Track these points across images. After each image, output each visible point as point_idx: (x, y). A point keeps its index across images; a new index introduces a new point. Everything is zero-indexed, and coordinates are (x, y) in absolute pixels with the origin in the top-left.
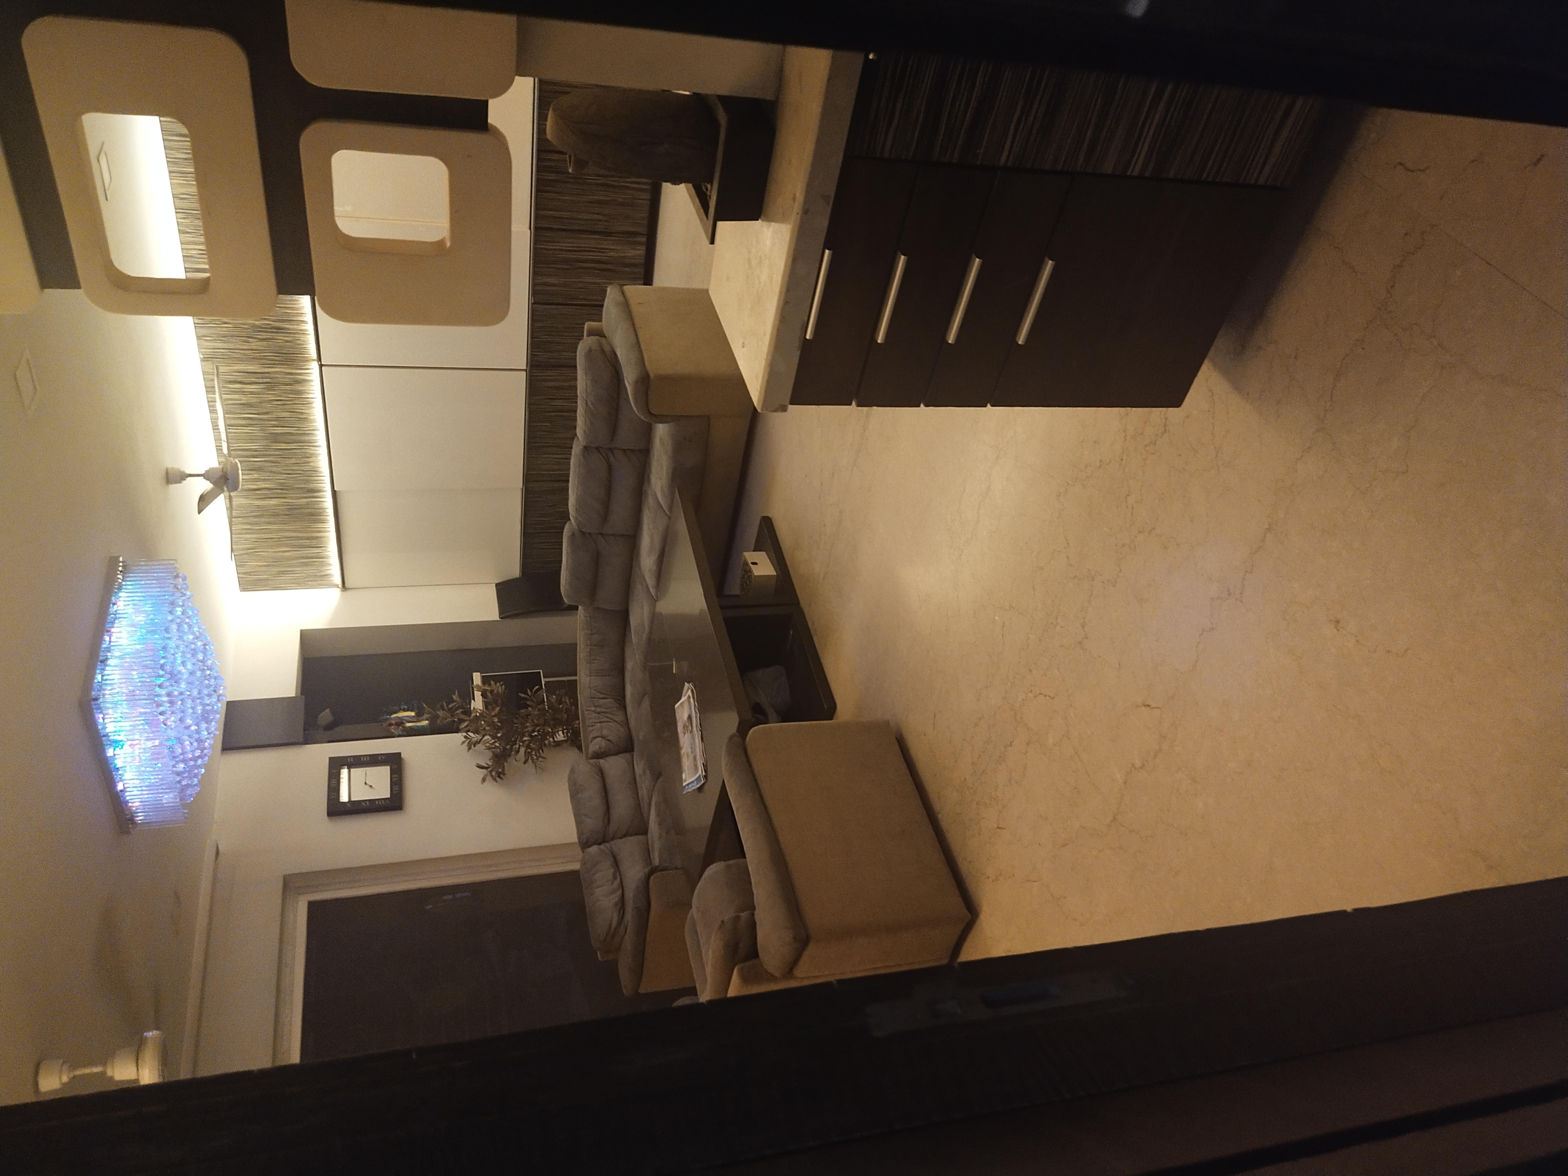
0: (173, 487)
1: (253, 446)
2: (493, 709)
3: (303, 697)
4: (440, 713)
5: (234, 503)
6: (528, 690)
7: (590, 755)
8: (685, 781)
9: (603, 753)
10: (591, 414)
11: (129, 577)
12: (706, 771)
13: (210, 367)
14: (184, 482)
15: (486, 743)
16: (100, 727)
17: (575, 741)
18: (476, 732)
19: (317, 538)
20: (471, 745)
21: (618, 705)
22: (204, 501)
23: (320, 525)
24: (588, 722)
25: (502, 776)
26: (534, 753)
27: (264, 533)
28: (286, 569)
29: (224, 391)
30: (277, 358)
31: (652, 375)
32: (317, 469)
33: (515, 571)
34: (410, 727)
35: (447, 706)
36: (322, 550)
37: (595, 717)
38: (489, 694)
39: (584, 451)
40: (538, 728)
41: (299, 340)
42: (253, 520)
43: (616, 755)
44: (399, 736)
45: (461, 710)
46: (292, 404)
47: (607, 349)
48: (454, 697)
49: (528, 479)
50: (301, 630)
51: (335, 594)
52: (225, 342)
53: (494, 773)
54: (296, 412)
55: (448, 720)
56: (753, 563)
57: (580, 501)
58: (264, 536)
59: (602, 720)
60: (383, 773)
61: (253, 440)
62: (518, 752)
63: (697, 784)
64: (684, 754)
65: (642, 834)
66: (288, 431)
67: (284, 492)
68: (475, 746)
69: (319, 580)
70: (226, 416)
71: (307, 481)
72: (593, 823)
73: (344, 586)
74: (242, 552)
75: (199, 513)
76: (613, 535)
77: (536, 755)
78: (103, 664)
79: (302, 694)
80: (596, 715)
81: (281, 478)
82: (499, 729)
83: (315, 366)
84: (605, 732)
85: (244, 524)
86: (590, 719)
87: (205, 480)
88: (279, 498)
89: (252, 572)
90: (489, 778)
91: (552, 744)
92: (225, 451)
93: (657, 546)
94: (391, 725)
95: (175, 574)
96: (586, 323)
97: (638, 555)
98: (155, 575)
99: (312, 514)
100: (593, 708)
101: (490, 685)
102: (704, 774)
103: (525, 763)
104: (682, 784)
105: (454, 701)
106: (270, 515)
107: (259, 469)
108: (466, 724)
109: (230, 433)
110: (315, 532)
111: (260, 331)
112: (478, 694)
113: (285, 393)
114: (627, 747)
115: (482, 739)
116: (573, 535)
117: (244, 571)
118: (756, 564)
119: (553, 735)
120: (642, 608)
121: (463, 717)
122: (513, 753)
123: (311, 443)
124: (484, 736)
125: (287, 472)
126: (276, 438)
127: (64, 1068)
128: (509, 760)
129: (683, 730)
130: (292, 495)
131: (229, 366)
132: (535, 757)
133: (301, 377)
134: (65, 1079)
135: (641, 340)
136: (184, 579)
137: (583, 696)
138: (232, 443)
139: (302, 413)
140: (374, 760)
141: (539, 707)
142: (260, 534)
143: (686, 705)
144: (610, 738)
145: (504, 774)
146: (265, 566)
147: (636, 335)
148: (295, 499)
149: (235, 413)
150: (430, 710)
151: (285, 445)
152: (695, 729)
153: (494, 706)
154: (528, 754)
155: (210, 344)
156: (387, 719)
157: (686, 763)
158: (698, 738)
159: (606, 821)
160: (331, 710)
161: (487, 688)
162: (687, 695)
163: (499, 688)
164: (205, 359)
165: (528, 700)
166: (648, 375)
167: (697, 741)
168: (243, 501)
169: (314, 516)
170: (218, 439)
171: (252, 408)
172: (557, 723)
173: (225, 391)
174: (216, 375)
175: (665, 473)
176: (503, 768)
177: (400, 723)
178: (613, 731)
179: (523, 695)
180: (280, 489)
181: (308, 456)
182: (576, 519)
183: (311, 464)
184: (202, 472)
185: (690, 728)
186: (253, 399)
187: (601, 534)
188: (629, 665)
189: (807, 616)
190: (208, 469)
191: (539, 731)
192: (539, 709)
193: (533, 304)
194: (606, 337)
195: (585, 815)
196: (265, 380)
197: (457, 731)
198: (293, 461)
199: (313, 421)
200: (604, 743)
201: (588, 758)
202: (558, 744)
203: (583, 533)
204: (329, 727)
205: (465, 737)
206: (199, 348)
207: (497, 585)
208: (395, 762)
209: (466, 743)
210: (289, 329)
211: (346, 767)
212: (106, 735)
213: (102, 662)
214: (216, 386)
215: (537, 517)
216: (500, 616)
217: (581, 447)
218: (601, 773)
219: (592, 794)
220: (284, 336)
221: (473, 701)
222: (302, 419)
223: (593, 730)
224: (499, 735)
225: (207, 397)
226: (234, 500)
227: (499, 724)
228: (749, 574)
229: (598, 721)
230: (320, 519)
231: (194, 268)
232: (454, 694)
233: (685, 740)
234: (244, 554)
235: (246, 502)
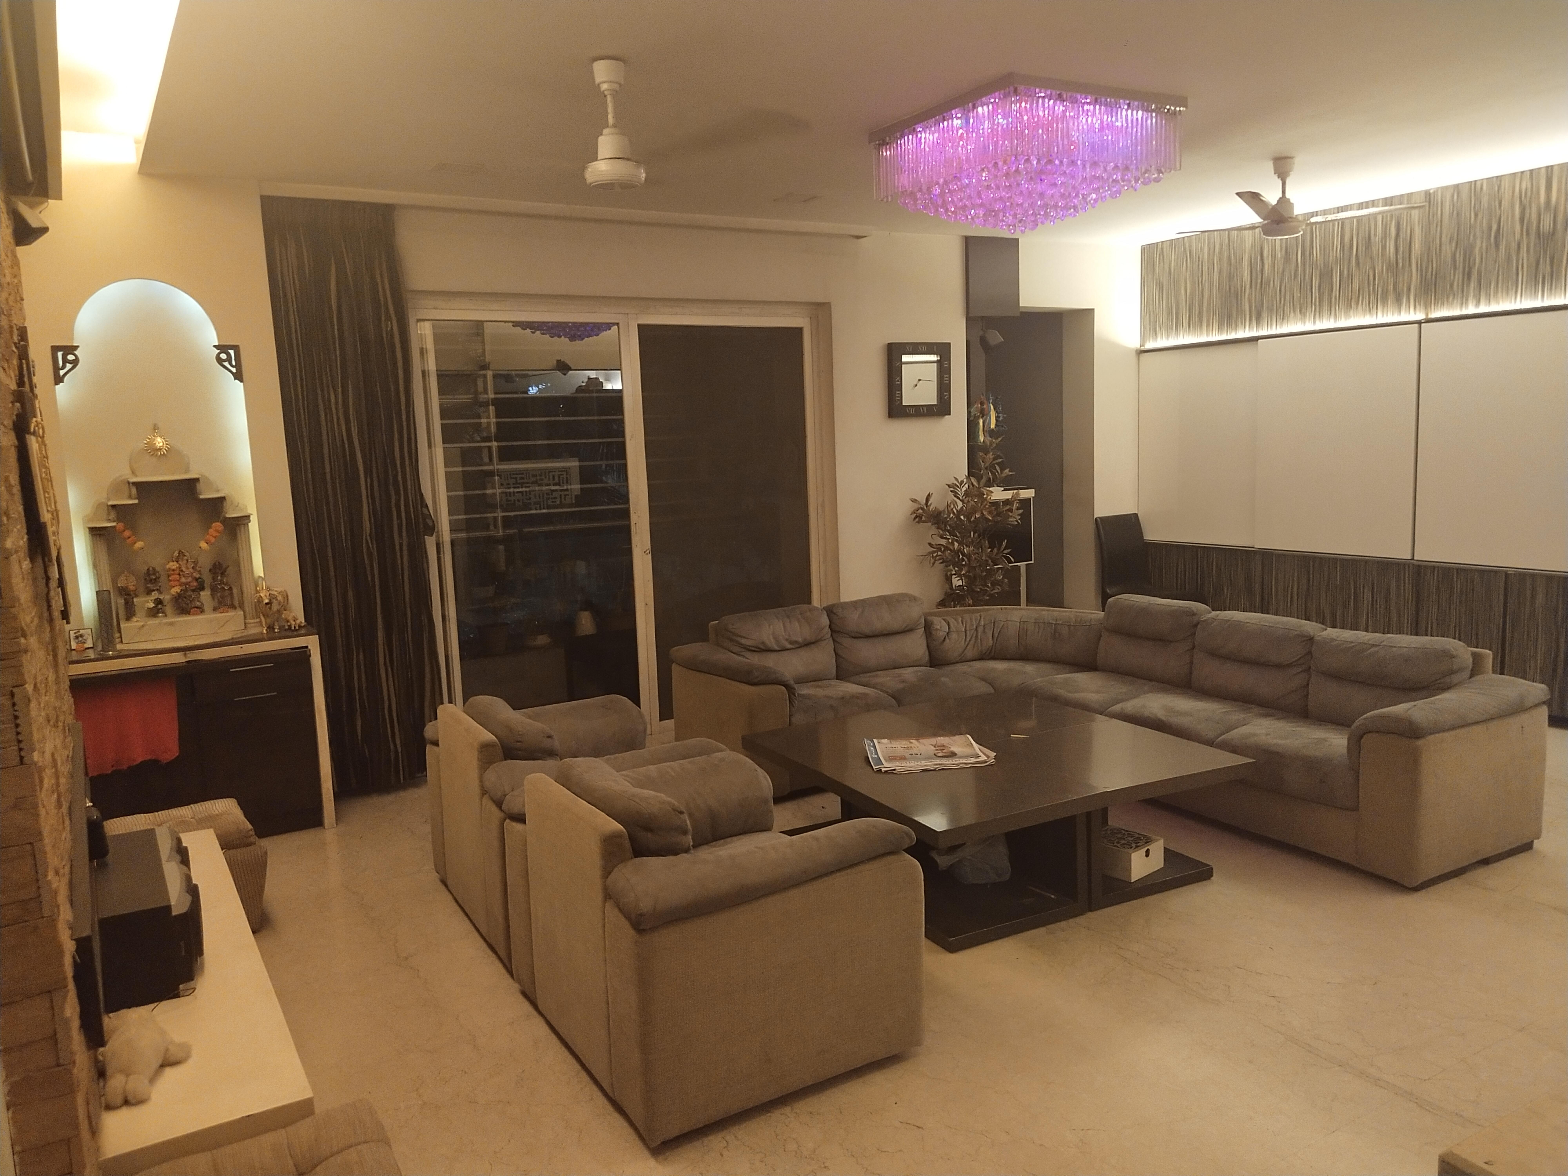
0: (1270, 165)
1: (1316, 251)
2: (990, 513)
3: (1018, 315)
4: (991, 456)
5: (1247, 232)
6: (1009, 550)
7: (929, 618)
8: (879, 742)
9: (930, 633)
10: (1358, 650)
11: (1161, 121)
12: (886, 772)
13: (1419, 201)
14: (1276, 177)
15: (954, 505)
16: (984, 99)
17: (951, 598)
18: (967, 494)
19: (1201, 322)
20: (953, 488)
21: (984, 652)
22: (1252, 199)
23: (1216, 326)
24: (967, 617)
25: (917, 520)
26: (939, 553)
27: (1208, 269)
28: (1165, 291)
29: (1387, 216)
30: (1429, 273)
31: (1420, 743)
32: (1285, 321)
33: (1151, 535)
34: (979, 423)
35: (996, 463)
36: (1186, 328)
37: (973, 625)
38: (1008, 507)
39: (1306, 636)
40: (966, 560)
41: (1454, 298)
42: (1226, 254)
43: (928, 646)
44: (969, 413)
45: (991, 477)
46: (1369, 292)
47: (1455, 678)
48: (1007, 471)
49: (1267, 555)
50: (1093, 309)
51: (1134, 343)
52: (1451, 215)
53: (920, 511)
54: (1359, 296)
55: (983, 464)
56: (1148, 852)
57: (1238, 626)
58: (1205, 269)
59: (968, 632)
60: (928, 396)
61: (1324, 250)
62: (942, 537)
63: (872, 757)
64: (911, 743)
65: (837, 672)
66: (1334, 288)
67: (1259, 285)
68: (951, 491)
69: (1150, 326)
70: (1355, 220)
71: (1270, 310)
72: (853, 620)
73: (1141, 352)
74: (1187, 245)
75: (1237, 194)
76: (1192, 663)
77: (937, 556)
78: (1057, 96)
79: (1022, 313)
80: (975, 627)
81: (1276, 282)
82: (968, 517)
83: (1420, 316)
84: (954, 636)
85: (1221, 245)
86: (971, 619)
87: (1278, 199)
88: (1251, 282)
89: (1163, 257)
90: (916, 506)
91: (949, 573)
92: (1313, 220)
93: (1174, 720)
94: (982, 404)
95: (1163, 170)
96: (1490, 652)
97: (1165, 691)
98: (1163, 148)
99: (1229, 317)
100: (982, 623)
101: (1018, 509)
102: (883, 770)
103: (930, 544)
104: (877, 738)
105: (1002, 470)
106: (1230, 273)
107: (1287, 258)
108: (975, 484)
109: (1334, 225)
110: (1208, 321)
111: (1465, 254)
112: (1008, 495)
113: (1384, 285)
114: (936, 660)
115: (959, 498)
116: (1194, 614)
117: (1165, 250)
118: (1147, 855)
119: (958, 574)
120: (1097, 692)
121: (984, 480)
122: (941, 532)
123: (1319, 313)
124: (962, 501)
125: (1283, 290)
126: (1326, 275)
127: (616, 85)
128: (933, 527)
129: (939, 744)
130: (1254, 294)
131: (1419, 222)
132: (935, 555)
133: (1405, 300)
134: (604, 87)
135: (1471, 729)
136: (1157, 180)
137: (998, 612)
138: (1320, 228)
139: (1358, 303)
140: (944, 388)
141: (990, 561)
142: (1208, 261)
143: (968, 751)
144: (947, 640)
145: (918, 522)
146: (1170, 270)
147: (1477, 723)
148: (1249, 298)
149: (1358, 230)
150: (994, 445)
151: (1317, 285)
152: (938, 761)
153: (995, 513)
154: (939, 547)
155: (1448, 200)
156: (988, 400)
157: (899, 746)
158: (927, 765)
159: (853, 635)
160: (1002, 342)
161: (1015, 506)
162: (981, 754)
163: (1015, 518)
164: (1427, 194)
165: (999, 549)
166: (1418, 738)
167: (923, 763)
168: (1248, 244)
169: (1228, 319)
170: (1325, 212)
171: (1364, 249)
172: (971, 580)
173: (1387, 218)
174: (1409, 206)
175: (1275, 741)
176: (924, 522)
177: (984, 413)
178: (955, 645)
179: (1004, 544)
180: (1262, 282)
181: (1303, 310)
182: (1214, 619)
183: (1292, 314)
184: (1288, 195)
185: (940, 755)
186: (1376, 248)
187: (1194, 647)
188: (1030, 668)
189: (1072, 922)
190: (1291, 201)
191: (963, 560)
192: (987, 561)
193: (1507, 575)
194: (1471, 677)
195: (863, 612)
196: (1400, 261)
197: (970, 474)
198: (1297, 294)
199: (1347, 315)
200: (941, 634)
201: (926, 615)
202: (948, 579)
203: (1196, 626)
204: (983, 341)
205: (962, 482)
206: (1442, 188)
207: (1136, 515)
208: (942, 408)
209: (956, 482)
210: (1468, 285)
211: (939, 359)
212: (974, 107)
213: (1060, 96)
214: (1392, 207)
215: (1217, 563)
216: (1099, 518)
217: (1312, 634)
218: (907, 630)
219: (886, 620)
220: (1458, 281)
221: (1003, 489)
222: (1351, 303)
223: (958, 622)
224: (962, 517)
225: (1379, 200)
226: (1251, 232)
227: (973, 519)
228: (1134, 845)
229: (968, 628)
230: (1224, 325)
231: (1551, 177)
232: (1010, 471)
233: (926, 746)
234: (1185, 249)
235: (1247, 246)
